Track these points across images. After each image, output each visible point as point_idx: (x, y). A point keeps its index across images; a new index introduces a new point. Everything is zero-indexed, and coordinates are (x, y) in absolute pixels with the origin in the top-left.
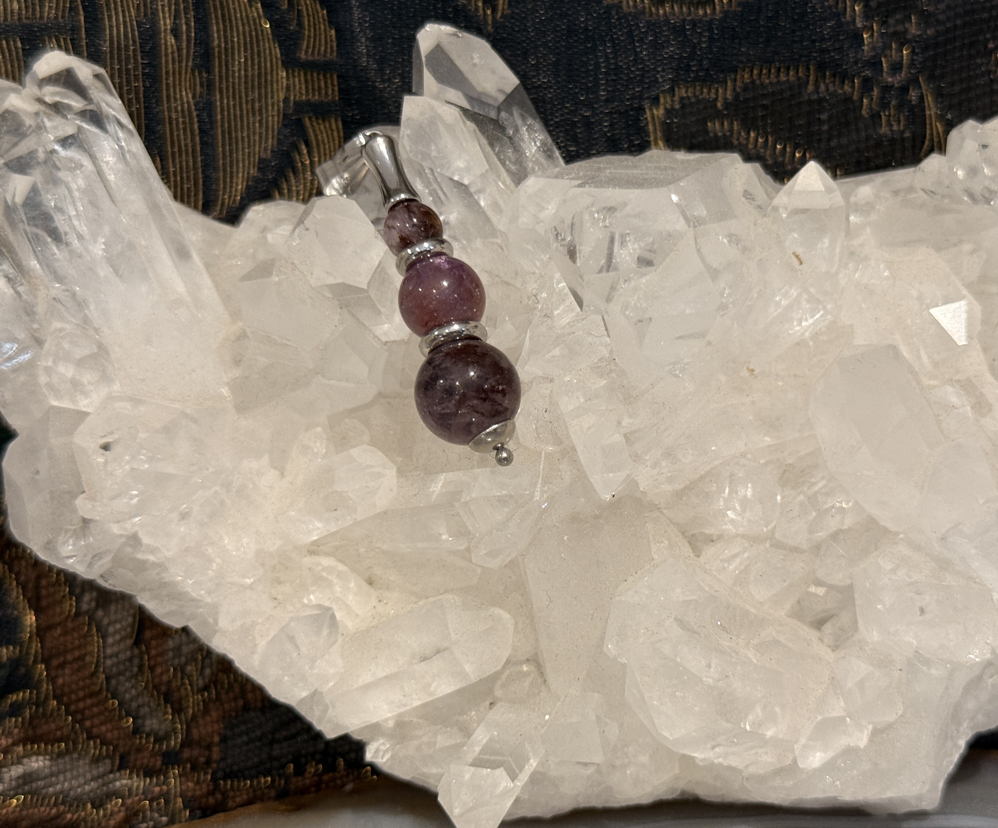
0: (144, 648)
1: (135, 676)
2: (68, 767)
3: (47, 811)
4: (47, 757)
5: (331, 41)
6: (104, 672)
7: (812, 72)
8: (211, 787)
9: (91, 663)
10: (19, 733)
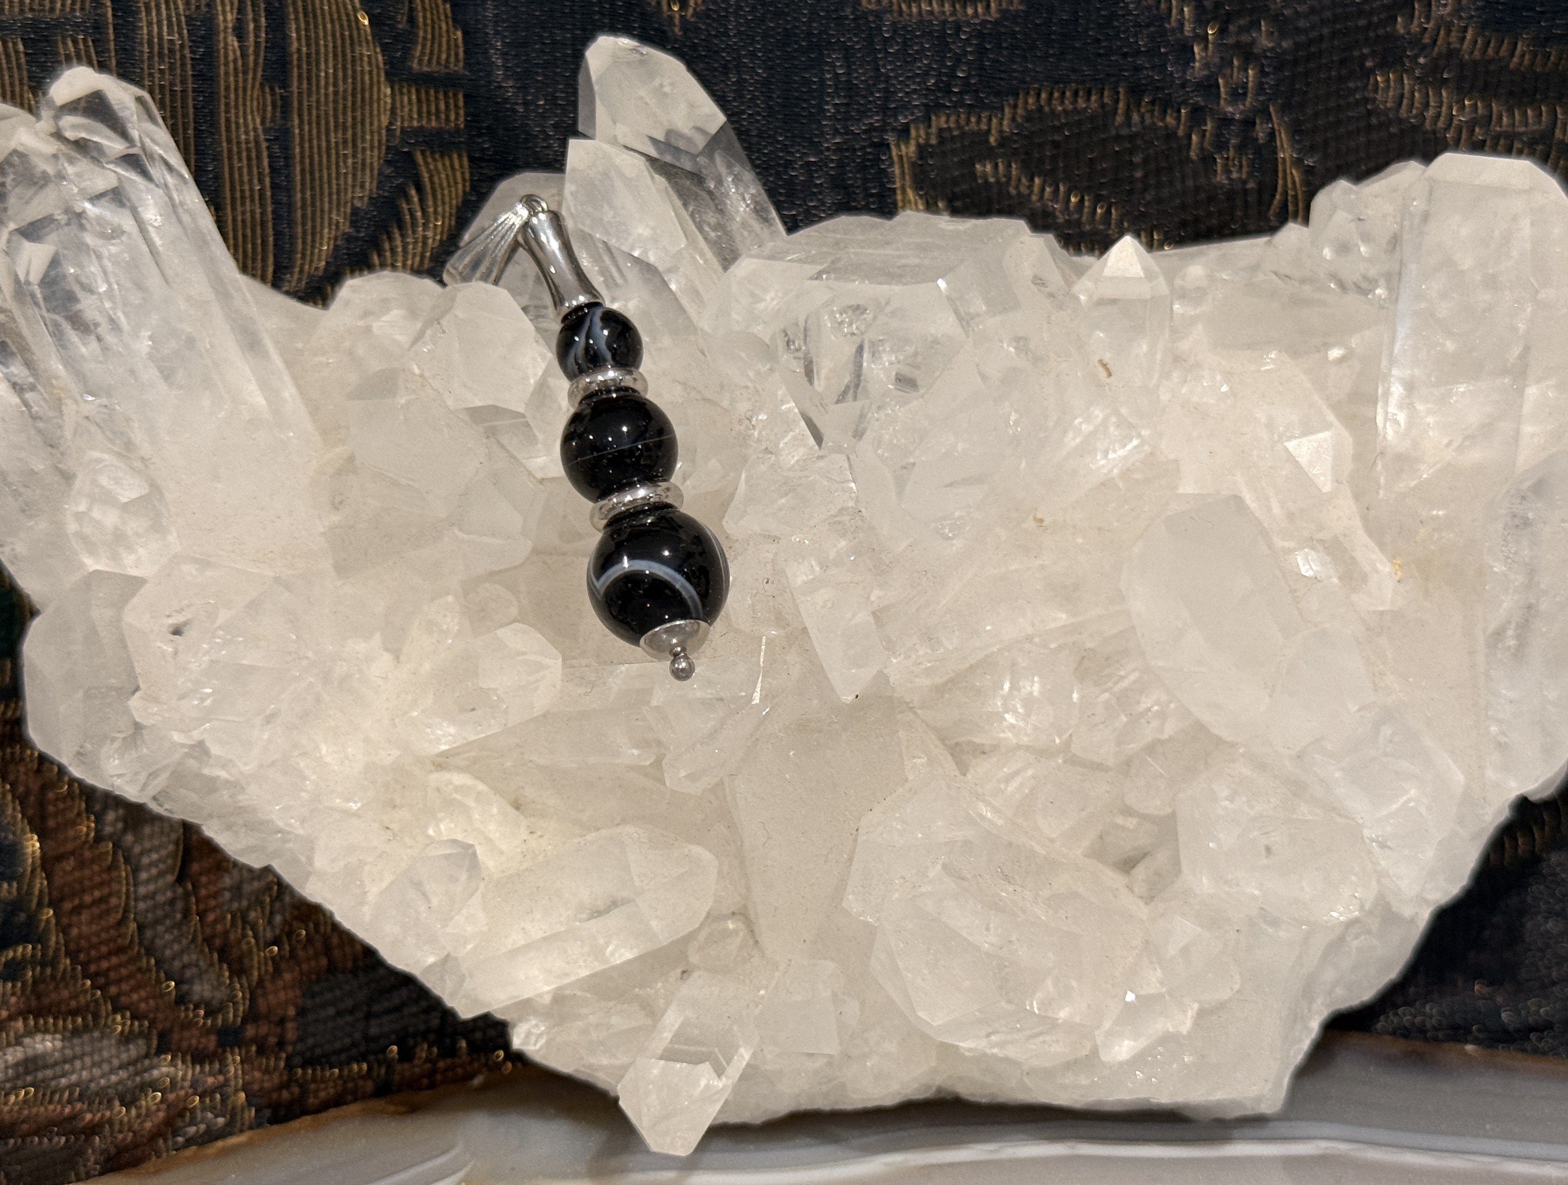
0: (189, 886)
1: (178, 925)
2: (88, 1049)
3: (58, 1110)
4: (58, 1036)
5: (457, 46)
6: (135, 920)
7: (1121, 97)
8: (285, 1078)
9: (118, 906)
10: (17, 1003)
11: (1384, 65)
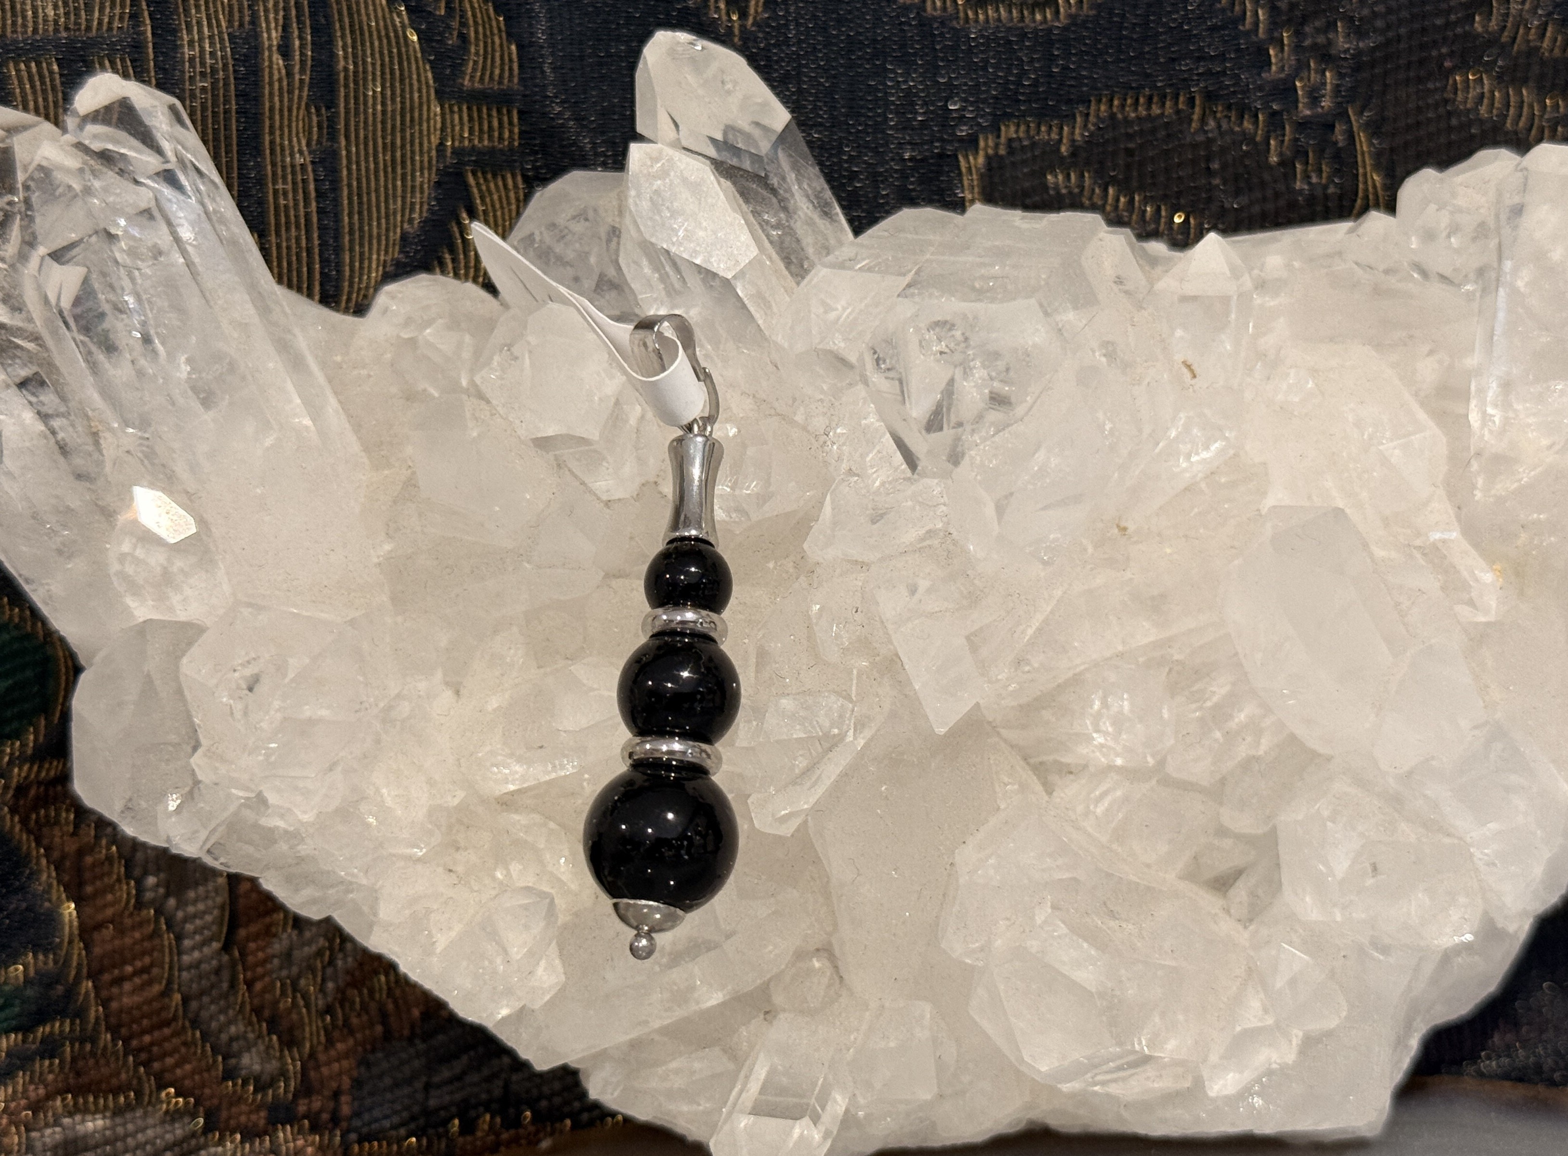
0: (236, 953)
1: (225, 996)
5: (511, 60)
6: (179, 991)
7: (1198, 102)
9: (160, 977)
10: (55, 1080)
11: (1463, 66)
